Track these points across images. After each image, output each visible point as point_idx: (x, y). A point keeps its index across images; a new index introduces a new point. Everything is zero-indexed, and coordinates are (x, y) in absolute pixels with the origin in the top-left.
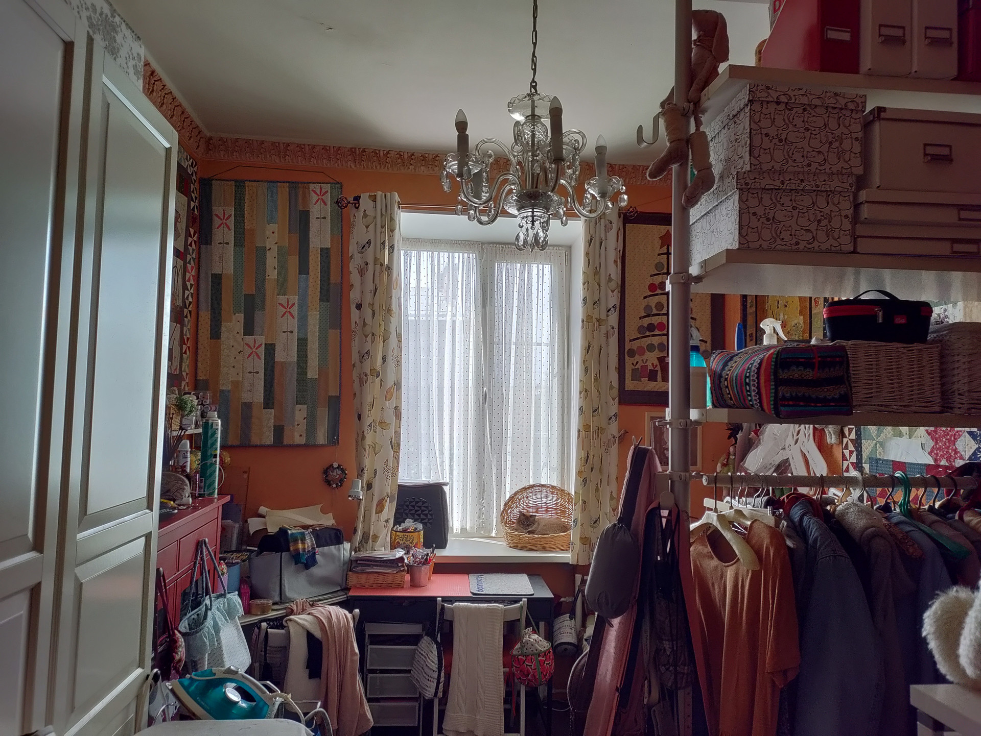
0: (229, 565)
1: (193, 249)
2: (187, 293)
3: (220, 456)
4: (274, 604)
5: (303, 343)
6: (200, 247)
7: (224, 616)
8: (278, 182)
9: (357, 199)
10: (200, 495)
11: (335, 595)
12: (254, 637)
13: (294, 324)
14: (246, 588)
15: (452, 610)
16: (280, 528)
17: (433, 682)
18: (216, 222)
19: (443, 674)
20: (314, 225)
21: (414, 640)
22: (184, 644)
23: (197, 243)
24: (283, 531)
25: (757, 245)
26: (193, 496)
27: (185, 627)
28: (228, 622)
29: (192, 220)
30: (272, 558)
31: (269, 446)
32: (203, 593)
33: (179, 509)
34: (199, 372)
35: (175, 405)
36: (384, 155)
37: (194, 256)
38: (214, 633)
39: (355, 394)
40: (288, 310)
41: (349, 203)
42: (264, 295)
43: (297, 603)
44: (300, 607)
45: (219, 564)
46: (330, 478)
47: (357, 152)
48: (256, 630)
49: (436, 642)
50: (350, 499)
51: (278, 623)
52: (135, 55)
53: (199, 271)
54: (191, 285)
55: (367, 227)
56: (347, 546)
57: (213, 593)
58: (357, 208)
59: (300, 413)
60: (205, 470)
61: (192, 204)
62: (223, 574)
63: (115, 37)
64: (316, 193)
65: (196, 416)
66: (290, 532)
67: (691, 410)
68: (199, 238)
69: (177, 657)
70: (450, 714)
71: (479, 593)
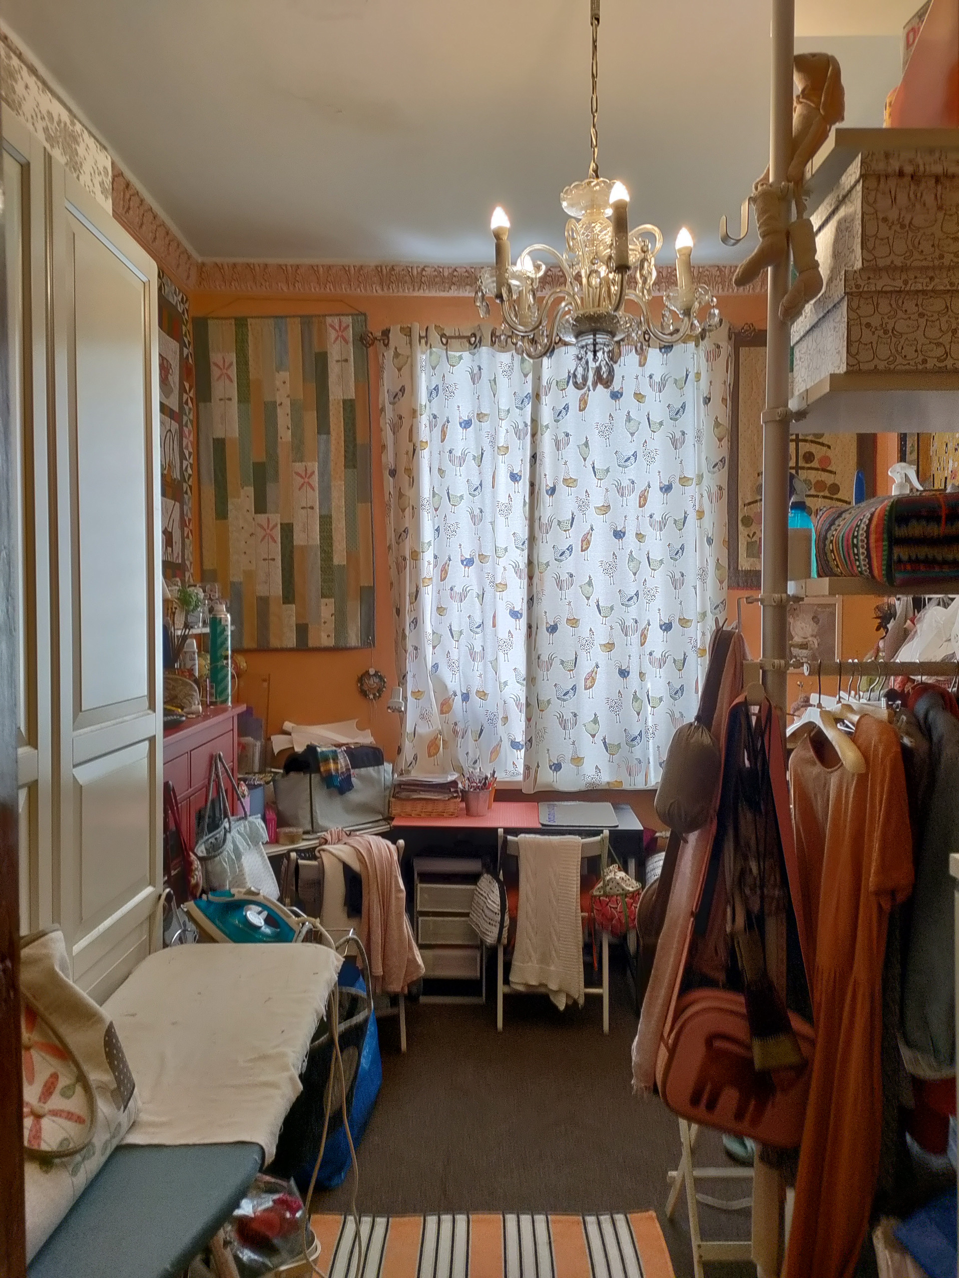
0: (251, 787)
1: (190, 409)
2: (185, 463)
3: (232, 657)
4: (305, 833)
5: (326, 521)
6: (197, 406)
7: (245, 840)
8: (286, 317)
9: (386, 333)
10: (212, 703)
11: (376, 824)
12: (283, 868)
13: (314, 497)
14: (271, 815)
15: (517, 843)
16: (308, 746)
17: (495, 926)
18: (215, 372)
19: (507, 917)
20: (334, 370)
21: (472, 878)
22: (200, 867)
23: (194, 400)
24: (311, 749)
25: (871, 366)
26: (203, 703)
27: (202, 852)
28: (250, 848)
29: (186, 371)
30: (300, 780)
31: (291, 650)
32: (221, 815)
33: (187, 717)
34: (205, 560)
35: (178, 599)
36: (418, 273)
37: (191, 417)
38: (234, 857)
39: (392, 584)
40: (306, 480)
41: (376, 338)
42: (277, 463)
43: (331, 831)
44: (335, 837)
45: (238, 785)
46: (365, 688)
47: (384, 270)
48: (285, 861)
49: (498, 881)
50: (389, 711)
51: (310, 853)
52: (101, 169)
53: (198, 435)
54: (190, 454)
55: (399, 370)
56: (388, 767)
57: (233, 815)
58: (386, 345)
59: (327, 609)
60: (216, 673)
61: (186, 351)
62: (244, 796)
63: (76, 149)
64: (335, 329)
65: (203, 613)
66: (319, 750)
67: (789, 583)
68: (196, 393)
69: (193, 882)
70: (516, 963)
71: (549, 824)
